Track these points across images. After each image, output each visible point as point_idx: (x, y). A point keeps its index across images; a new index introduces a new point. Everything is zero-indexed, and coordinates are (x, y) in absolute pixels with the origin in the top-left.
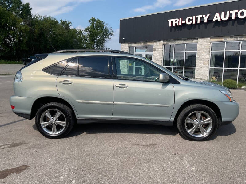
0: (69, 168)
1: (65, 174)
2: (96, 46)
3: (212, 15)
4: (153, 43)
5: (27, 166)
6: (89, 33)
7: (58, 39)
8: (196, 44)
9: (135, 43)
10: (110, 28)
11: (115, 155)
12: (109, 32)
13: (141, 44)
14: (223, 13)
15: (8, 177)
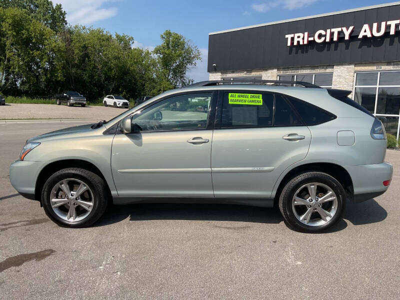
0: (113, 255)
1: (107, 264)
2: (172, 77)
3: (358, 28)
4: (261, 73)
5: (51, 252)
6: (161, 56)
7: (112, 64)
8: (332, 74)
9: (233, 72)
10: (194, 47)
11: (183, 240)
12: (193, 54)
13: (242, 74)
14: (375, 25)
15: (24, 264)
